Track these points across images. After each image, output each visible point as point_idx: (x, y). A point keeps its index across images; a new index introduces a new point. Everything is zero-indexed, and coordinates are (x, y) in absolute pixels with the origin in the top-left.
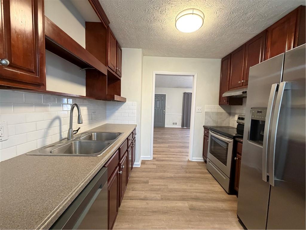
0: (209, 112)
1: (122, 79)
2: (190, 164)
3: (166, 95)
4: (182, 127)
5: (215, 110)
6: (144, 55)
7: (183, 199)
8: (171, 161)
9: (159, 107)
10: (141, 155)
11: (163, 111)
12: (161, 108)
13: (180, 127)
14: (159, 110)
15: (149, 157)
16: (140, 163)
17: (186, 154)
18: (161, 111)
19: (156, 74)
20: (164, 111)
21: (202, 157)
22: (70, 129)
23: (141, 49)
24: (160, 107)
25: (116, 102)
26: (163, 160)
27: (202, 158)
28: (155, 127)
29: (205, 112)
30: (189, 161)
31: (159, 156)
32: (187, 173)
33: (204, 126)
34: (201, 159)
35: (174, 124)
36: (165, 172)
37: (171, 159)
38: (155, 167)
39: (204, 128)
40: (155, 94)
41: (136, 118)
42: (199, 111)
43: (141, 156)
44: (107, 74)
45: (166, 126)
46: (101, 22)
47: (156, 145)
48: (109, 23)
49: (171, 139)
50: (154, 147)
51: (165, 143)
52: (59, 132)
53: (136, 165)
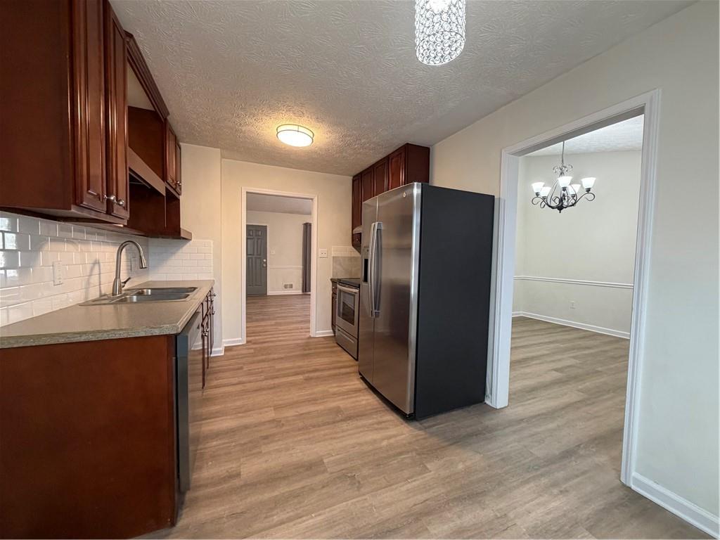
0: (338, 257)
1: (181, 198)
2: (310, 340)
3: (266, 226)
4: (303, 292)
5: (347, 254)
6: (223, 157)
7: (297, 374)
8: (280, 341)
9: (252, 253)
10: (223, 337)
11: (262, 262)
12: (257, 255)
13: (300, 292)
14: (254, 260)
15: (240, 339)
16: (222, 349)
17: (308, 330)
18: (258, 261)
19: (247, 193)
20: (265, 260)
21: (331, 328)
22: (116, 278)
23: (219, 149)
24: (255, 253)
25: (182, 240)
26: (265, 342)
27: (332, 331)
28: (248, 296)
29: (333, 257)
30: (310, 338)
31: (257, 338)
32: (305, 350)
33: (331, 280)
34: (328, 332)
35: (286, 287)
36: (270, 354)
37: (280, 339)
38: (252, 351)
39: (333, 282)
40: (247, 226)
41: (212, 268)
42: (323, 256)
43: (223, 340)
44: (165, 195)
45: (270, 293)
46: (153, 109)
47: (250, 325)
48: (168, 114)
49: (279, 313)
50: (247, 327)
51: (269, 319)
52: (98, 284)
53: (216, 352)
